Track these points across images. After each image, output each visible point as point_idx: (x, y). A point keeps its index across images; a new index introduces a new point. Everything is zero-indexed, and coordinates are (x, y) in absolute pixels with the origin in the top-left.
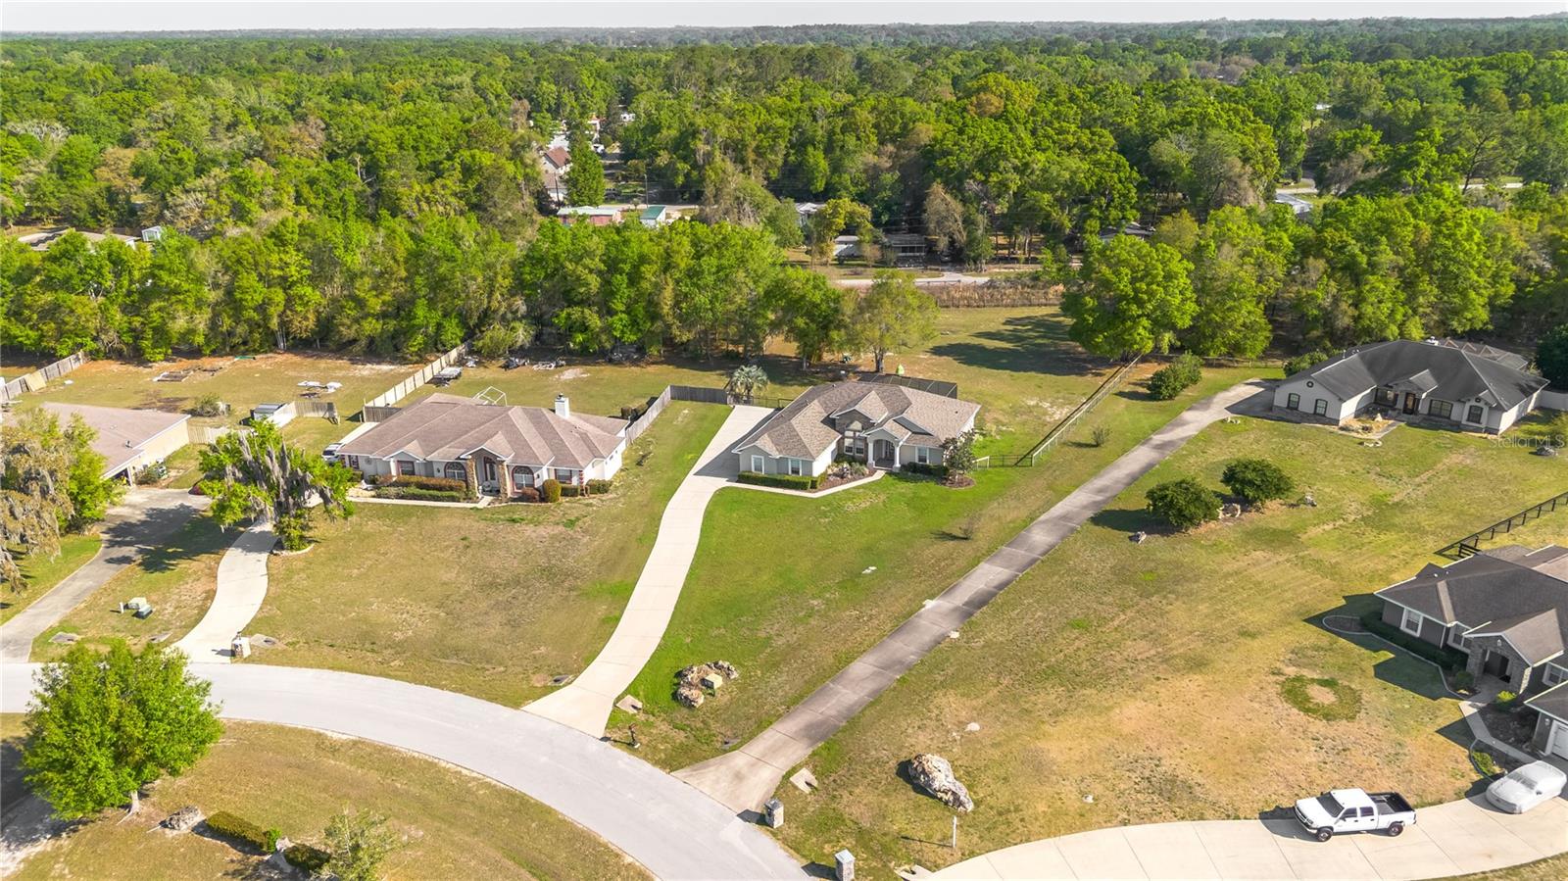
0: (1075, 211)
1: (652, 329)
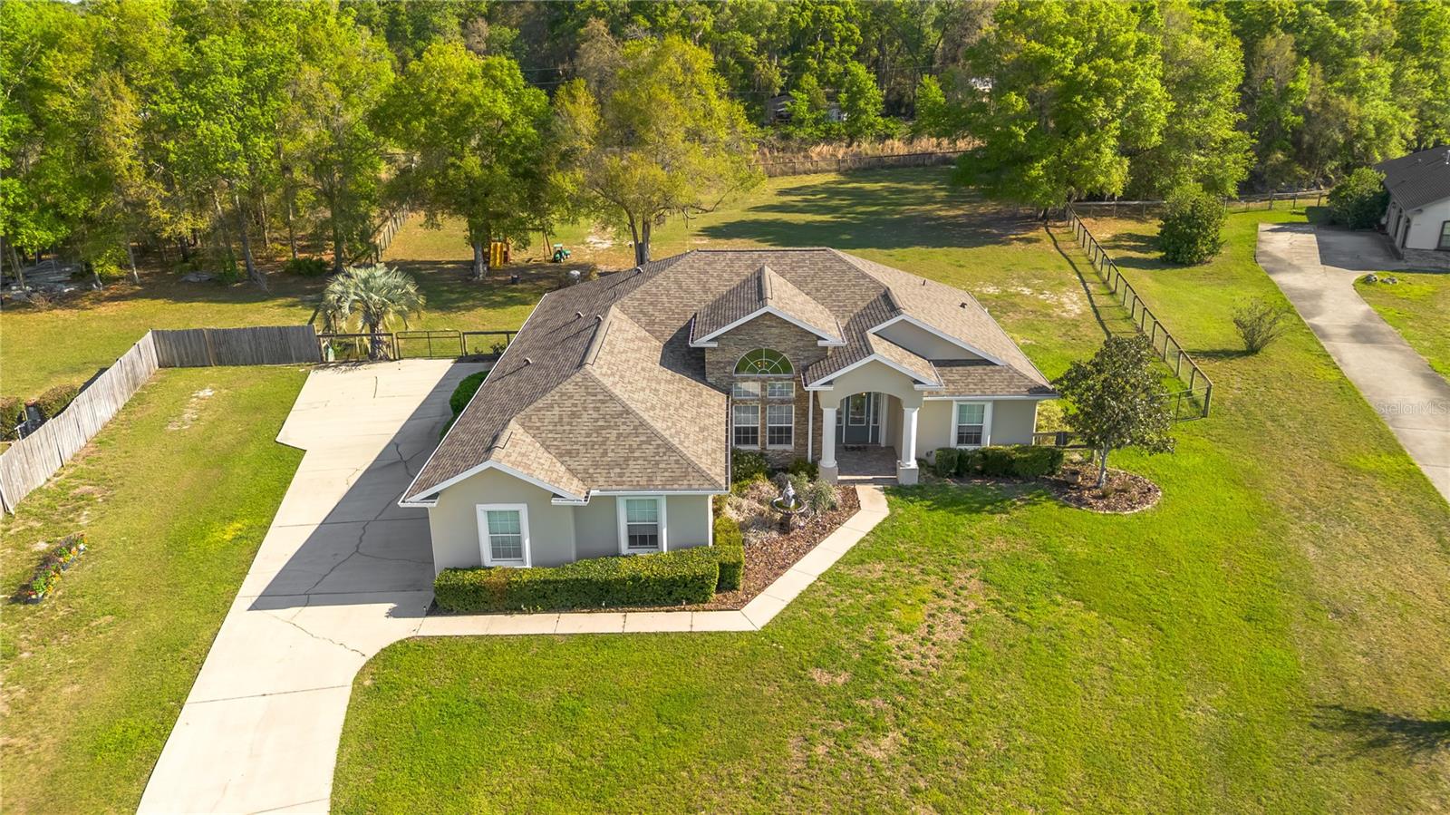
0: (785, 62)
1: (97, 213)
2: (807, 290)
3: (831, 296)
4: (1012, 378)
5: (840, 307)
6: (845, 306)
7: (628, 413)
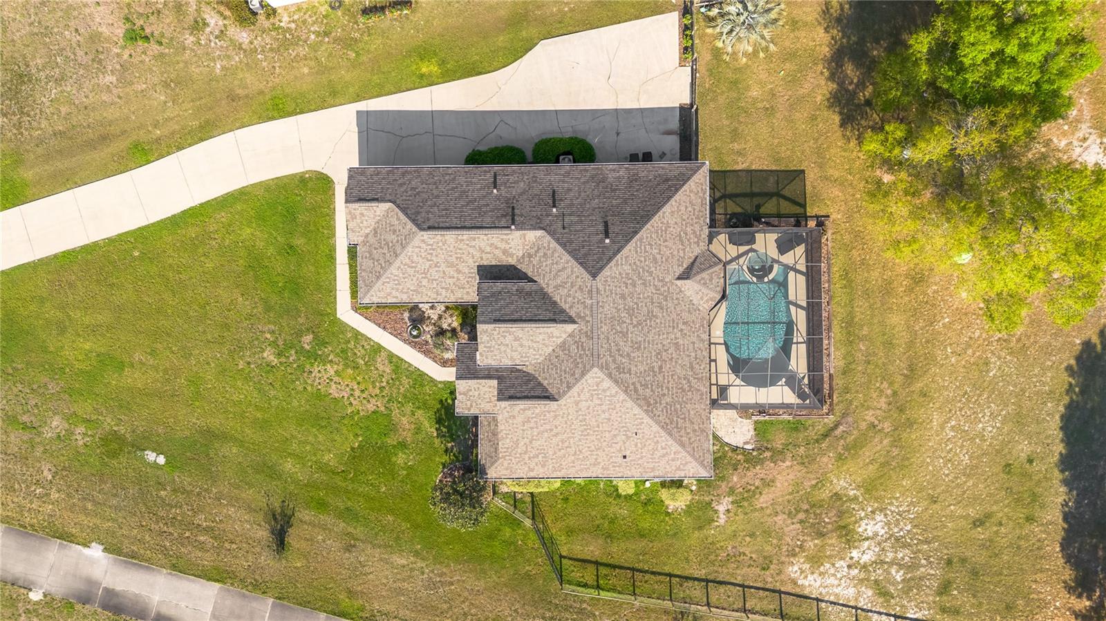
2: (556, 350)
3: (552, 364)
4: (492, 457)
5: (543, 369)
6: (544, 373)
7: (396, 256)
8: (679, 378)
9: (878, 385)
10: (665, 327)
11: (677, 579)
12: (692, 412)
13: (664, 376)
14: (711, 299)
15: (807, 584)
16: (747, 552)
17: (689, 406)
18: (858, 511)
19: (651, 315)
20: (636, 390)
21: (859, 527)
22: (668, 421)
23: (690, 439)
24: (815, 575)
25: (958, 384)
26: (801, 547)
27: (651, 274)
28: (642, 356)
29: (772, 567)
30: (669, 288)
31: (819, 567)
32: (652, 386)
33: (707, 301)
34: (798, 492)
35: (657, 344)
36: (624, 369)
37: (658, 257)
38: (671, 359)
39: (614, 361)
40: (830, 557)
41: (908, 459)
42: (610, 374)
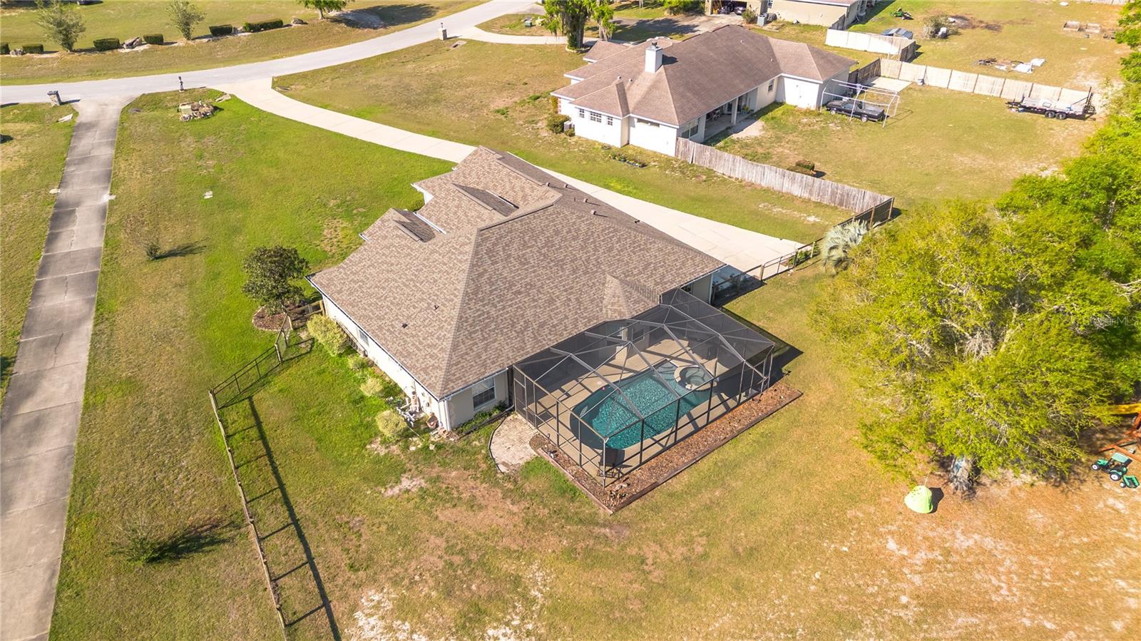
8: (522, 316)
9: (695, 533)
10: (560, 282)
11: (281, 495)
12: (496, 344)
13: (514, 298)
14: (620, 313)
15: (361, 624)
16: (364, 537)
17: (500, 338)
18: (517, 614)
19: (560, 264)
20: (481, 275)
21: (495, 628)
22: (470, 320)
23: (467, 354)
24: (382, 623)
25: (792, 614)
26: (413, 583)
27: (596, 250)
28: (518, 270)
29: (361, 573)
30: (597, 272)
31: (398, 618)
32: (496, 289)
33: (615, 311)
34: (487, 539)
35: (539, 280)
36: (494, 256)
37: (615, 251)
38: (534, 301)
39: (494, 244)
40: (421, 620)
41: (640, 626)
42: (480, 245)
